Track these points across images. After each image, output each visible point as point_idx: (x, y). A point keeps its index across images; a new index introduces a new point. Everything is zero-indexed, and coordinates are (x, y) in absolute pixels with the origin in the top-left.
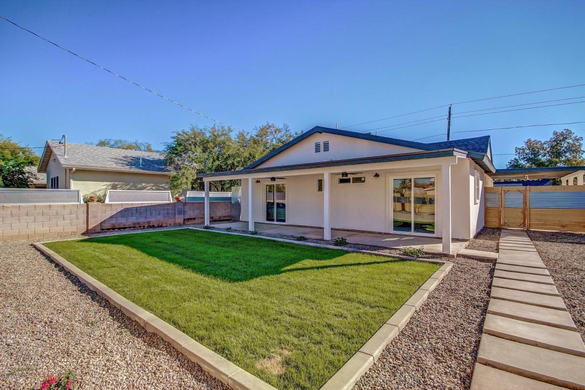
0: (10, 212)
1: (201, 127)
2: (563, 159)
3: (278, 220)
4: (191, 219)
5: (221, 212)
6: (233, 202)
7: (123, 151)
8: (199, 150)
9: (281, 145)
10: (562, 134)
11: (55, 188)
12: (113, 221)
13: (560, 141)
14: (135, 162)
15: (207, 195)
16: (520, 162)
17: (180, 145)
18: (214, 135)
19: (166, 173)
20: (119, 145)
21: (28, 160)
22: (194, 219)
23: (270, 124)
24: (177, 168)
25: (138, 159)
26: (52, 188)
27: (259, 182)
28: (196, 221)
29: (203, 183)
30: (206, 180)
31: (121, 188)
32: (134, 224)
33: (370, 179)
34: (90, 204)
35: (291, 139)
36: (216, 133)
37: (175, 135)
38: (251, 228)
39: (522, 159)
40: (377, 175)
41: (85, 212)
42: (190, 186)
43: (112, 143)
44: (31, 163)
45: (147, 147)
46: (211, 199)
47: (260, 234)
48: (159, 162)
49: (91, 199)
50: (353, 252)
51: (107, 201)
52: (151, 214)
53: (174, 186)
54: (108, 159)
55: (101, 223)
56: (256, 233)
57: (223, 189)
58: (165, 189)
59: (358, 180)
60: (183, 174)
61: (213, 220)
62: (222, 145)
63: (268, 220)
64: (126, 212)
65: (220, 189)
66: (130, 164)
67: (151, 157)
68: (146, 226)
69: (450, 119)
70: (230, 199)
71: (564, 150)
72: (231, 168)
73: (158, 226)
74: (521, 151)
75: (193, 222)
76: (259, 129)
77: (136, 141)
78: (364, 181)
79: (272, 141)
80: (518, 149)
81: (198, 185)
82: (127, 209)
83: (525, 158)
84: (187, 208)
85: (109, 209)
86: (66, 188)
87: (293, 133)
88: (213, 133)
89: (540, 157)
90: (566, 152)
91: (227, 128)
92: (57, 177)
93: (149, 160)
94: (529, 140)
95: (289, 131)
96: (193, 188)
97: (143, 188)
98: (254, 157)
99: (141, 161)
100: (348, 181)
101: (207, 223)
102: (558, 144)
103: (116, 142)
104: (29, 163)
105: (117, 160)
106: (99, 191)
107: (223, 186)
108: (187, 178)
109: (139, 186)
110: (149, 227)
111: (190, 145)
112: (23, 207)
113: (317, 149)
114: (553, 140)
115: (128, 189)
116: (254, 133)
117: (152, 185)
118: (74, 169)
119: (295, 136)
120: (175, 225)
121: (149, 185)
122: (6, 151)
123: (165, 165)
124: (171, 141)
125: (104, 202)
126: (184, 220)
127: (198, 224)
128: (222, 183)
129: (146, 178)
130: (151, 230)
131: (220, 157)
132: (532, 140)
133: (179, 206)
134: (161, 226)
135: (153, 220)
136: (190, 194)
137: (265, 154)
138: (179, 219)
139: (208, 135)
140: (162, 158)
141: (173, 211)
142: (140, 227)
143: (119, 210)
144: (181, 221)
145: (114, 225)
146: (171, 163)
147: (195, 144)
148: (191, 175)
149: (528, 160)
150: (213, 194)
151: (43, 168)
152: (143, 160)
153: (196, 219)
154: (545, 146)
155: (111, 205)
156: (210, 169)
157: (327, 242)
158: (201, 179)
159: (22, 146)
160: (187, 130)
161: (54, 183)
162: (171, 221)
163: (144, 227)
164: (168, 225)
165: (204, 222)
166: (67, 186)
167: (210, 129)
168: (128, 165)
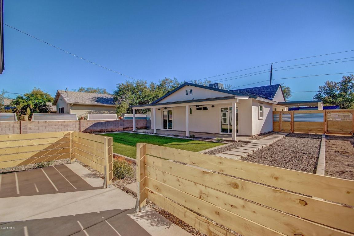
0: (48, 124)
1: (131, 81)
2: (349, 93)
3: (169, 128)
4: (127, 128)
5: (141, 125)
6: (147, 120)
7: (93, 94)
8: (130, 93)
9: (173, 89)
10: (348, 78)
11: (61, 113)
12: (91, 129)
13: (347, 82)
14: (99, 100)
15: (134, 116)
16: (322, 95)
17: (120, 91)
18: (138, 85)
19: (114, 105)
20: (90, 91)
21: (48, 99)
22: (128, 128)
23: (167, 79)
24: (119, 103)
25: (100, 98)
26: (60, 113)
27: (160, 109)
28: (129, 129)
29: (132, 110)
30: (134, 109)
31: (93, 113)
32: (100, 130)
33: (210, 108)
34: (81, 120)
35: (179, 85)
36: (139, 85)
37: (118, 86)
38: (155, 132)
39: (323, 93)
40: (213, 106)
41: (79, 124)
42: (125, 112)
43: (86, 89)
44: (50, 101)
45: (104, 91)
46: (136, 118)
47: (159, 134)
48: (111, 100)
49: (81, 118)
50: (195, 140)
51: (88, 119)
52: (108, 125)
53: (117, 112)
54: (86, 98)
55: (86, 129)
56: (157, 134)
57: (142, 113)
58: (114, 113)
59: (205, 108)
60: (122, 106)
61: (137, 128)
62: (142, 90)
63: (164, 128)
64: (96, 124)
65: (141, 113)
66: (97, 101)
67: (107, 97)
68: (106, 131)
69: (271, 72)
70: (146, 118)
71: (349, 87)
72: (147, 102)
73: (111, 131)
74: (323, 88)
75: (128, 129)
76: (161, 81)
77: (98, 88)
78: (208, 109)
79: (168, 87)
80: (321, 87)
81: (129, 111)
82: (97, 123)
83: (325, 92)
84: (124, 122)
85: (89, 123)
86: (68, 113)
87: (180, 83)
88: (137, 84)
89: (334, 92)
90: (351, 89)
91: (144, 81)
92: (63, 108)
93: (106, 99)
94: (328, 81)
95: (177, 81)
96: (127, 113)
97: (103, 113)
98: (158, 96)
99: (102, 99)
100: (200, 109)
101: (134, 129)
102: (346, 83)
103: (88, 89)
104: (49, 101)
105: (91, 99)
106: (83, 114)
107: (143, 112)
108: (124, 108)
109: (101, 112)
110: (107, 131)
111: (126, 91)
112: (54, 122)
113: (187, 94)
114: (343, 81)
115: (96, 113)
116: (159, 83)
117: (107, 111)
118: (72, 104)
119: (181, 84)
120: (119, 131)
121: (106, 111)
122: (39, 95)
123: (114, 101)
124: (116, 89)
125: (86, 120)
126: (123, 128)
127: (130, 130)
128: (142, 110)
129: (104, 108)
130: (108, 133)
131: (141, 96)
132: (330, 81)
133: (121, 122)
134: (113, 131)
135: (109, 128)
136: (126, 116)
137: (164, 94)
138: (121, 128)
139: (135, 85)
140: (112, 97)
141: (118, 124)
142: (103, 131)
143: (94, 123)
144: (122, 129)
145: (91, 131)
146: (116, 100)
147: (128, 91)
148: (126, 106)
149: (327, 94)
150: (137, 116)
151: (55, 103)
152: (103, 98)
153: (129, 128)
154: (338, 85)
155: (90, 121)
156: (136, 103)
157: (187, 137)
158: (131, 108)
159: (45, 92)
160: (124, 83)
161: (61, 111)
162: (117, 129)
163: (105, 131)
164: (116, 131)
165: (133, 130)
166: (68, 112)
167: (136, 82)
168: (96, 102)
